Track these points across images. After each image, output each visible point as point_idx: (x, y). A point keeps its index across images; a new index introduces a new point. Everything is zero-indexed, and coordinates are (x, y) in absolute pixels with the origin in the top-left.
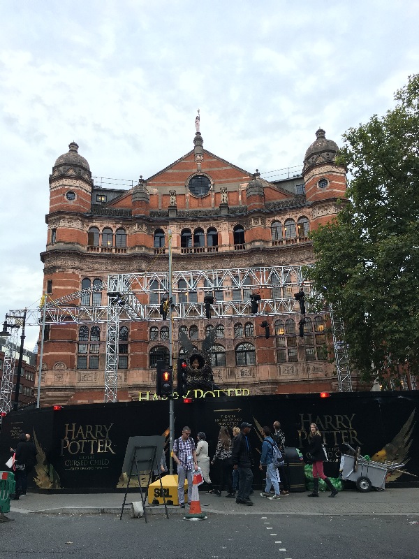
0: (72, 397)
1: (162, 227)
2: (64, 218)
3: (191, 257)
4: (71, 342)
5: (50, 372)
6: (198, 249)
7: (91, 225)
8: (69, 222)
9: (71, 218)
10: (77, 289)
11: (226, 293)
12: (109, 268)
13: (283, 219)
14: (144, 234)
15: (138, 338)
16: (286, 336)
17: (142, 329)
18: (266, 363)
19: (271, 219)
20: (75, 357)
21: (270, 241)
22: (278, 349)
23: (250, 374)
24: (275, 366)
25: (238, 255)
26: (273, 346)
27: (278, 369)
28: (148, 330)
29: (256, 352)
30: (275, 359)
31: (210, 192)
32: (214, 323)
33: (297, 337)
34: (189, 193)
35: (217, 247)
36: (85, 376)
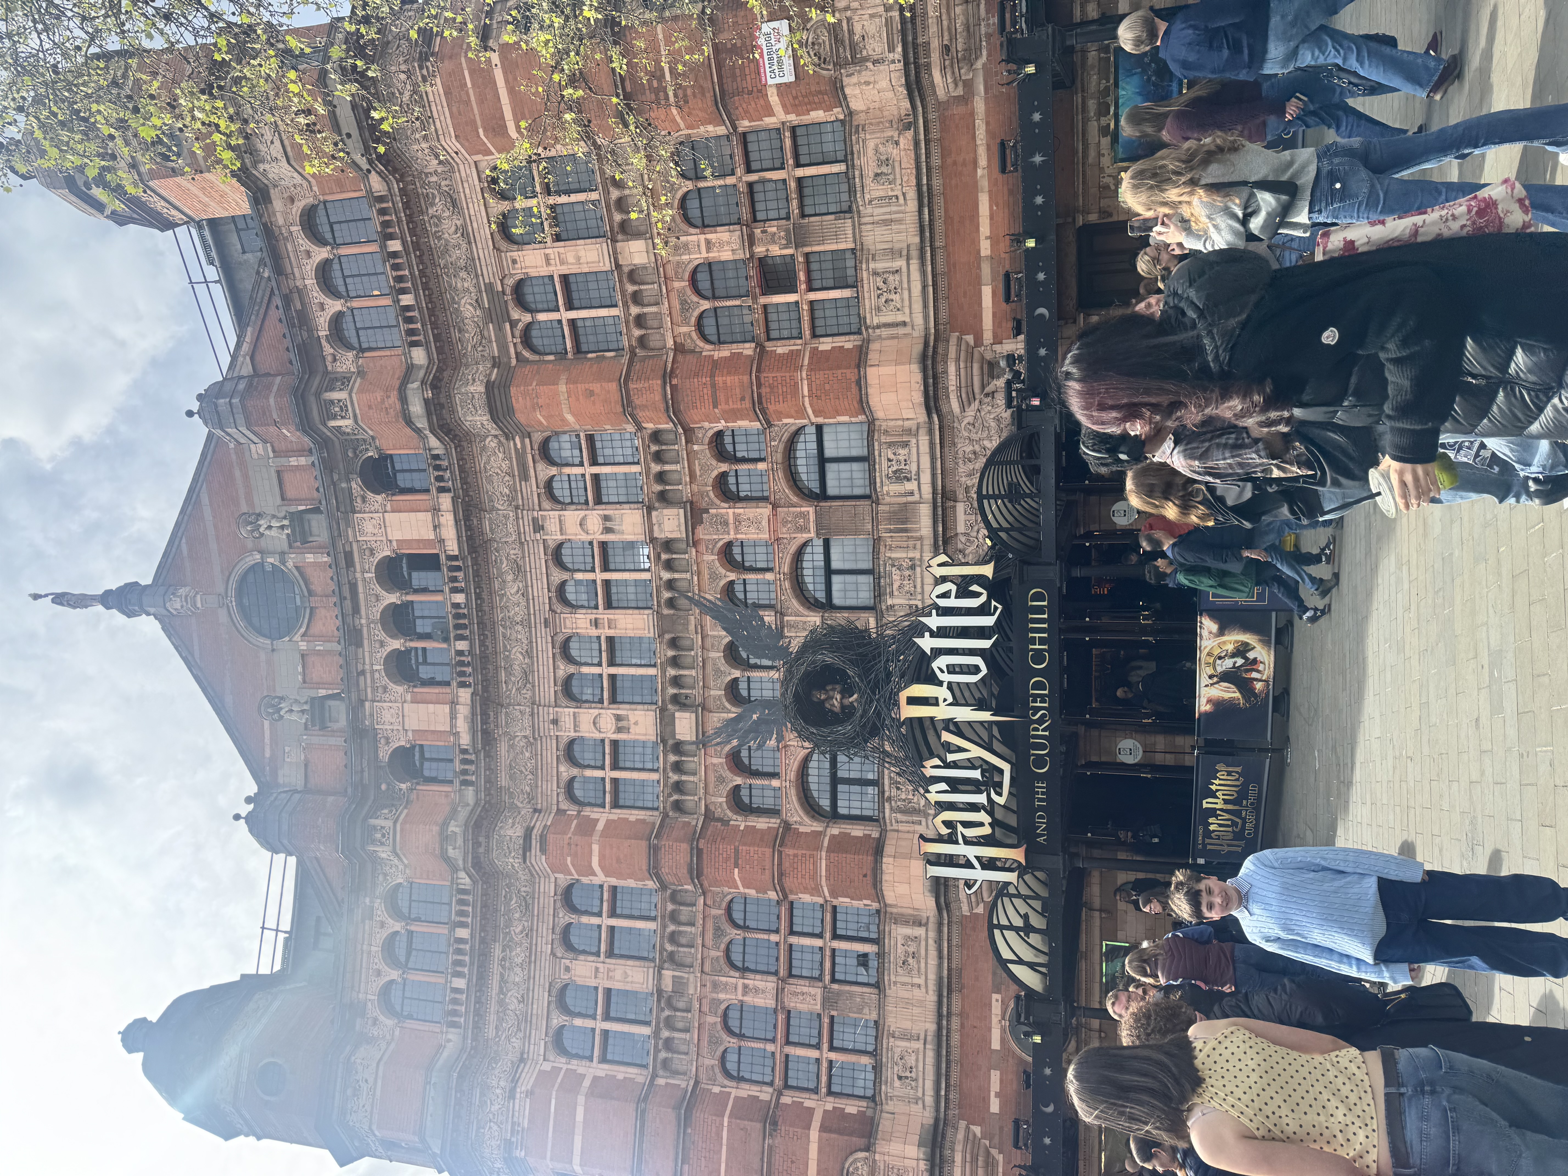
0: (977, 1130)
1: (384, 753)
2: (342, 1111)
3: (483, 657)
4: (774, 1123)
7: (373, 1010)
8: (356, 1092)
9: (343, 1092)
10: (587, 1084)
11: (607, 530)
12: (519, 954)
13: (322, 306)
14: (405, 822)
15: (768, 865)
16: (755, 299)
17: (737, 851)
18: (860, 383)
19: (328, 350)
20: (829, 1107)
21: (408, 355)
22: (807, 333)
23: (906, 444)
24: (874, 346)
25: (464, 481)
26: (794, 355)
27: (885, 332)
28: (741, 822)
29: (820, 420)
30: (848, 345)
31: (290, 564)
32: (718, 577)
33: (760, 250)
34: (297, 638)
35: (443, 558)
36: (900, 1078)
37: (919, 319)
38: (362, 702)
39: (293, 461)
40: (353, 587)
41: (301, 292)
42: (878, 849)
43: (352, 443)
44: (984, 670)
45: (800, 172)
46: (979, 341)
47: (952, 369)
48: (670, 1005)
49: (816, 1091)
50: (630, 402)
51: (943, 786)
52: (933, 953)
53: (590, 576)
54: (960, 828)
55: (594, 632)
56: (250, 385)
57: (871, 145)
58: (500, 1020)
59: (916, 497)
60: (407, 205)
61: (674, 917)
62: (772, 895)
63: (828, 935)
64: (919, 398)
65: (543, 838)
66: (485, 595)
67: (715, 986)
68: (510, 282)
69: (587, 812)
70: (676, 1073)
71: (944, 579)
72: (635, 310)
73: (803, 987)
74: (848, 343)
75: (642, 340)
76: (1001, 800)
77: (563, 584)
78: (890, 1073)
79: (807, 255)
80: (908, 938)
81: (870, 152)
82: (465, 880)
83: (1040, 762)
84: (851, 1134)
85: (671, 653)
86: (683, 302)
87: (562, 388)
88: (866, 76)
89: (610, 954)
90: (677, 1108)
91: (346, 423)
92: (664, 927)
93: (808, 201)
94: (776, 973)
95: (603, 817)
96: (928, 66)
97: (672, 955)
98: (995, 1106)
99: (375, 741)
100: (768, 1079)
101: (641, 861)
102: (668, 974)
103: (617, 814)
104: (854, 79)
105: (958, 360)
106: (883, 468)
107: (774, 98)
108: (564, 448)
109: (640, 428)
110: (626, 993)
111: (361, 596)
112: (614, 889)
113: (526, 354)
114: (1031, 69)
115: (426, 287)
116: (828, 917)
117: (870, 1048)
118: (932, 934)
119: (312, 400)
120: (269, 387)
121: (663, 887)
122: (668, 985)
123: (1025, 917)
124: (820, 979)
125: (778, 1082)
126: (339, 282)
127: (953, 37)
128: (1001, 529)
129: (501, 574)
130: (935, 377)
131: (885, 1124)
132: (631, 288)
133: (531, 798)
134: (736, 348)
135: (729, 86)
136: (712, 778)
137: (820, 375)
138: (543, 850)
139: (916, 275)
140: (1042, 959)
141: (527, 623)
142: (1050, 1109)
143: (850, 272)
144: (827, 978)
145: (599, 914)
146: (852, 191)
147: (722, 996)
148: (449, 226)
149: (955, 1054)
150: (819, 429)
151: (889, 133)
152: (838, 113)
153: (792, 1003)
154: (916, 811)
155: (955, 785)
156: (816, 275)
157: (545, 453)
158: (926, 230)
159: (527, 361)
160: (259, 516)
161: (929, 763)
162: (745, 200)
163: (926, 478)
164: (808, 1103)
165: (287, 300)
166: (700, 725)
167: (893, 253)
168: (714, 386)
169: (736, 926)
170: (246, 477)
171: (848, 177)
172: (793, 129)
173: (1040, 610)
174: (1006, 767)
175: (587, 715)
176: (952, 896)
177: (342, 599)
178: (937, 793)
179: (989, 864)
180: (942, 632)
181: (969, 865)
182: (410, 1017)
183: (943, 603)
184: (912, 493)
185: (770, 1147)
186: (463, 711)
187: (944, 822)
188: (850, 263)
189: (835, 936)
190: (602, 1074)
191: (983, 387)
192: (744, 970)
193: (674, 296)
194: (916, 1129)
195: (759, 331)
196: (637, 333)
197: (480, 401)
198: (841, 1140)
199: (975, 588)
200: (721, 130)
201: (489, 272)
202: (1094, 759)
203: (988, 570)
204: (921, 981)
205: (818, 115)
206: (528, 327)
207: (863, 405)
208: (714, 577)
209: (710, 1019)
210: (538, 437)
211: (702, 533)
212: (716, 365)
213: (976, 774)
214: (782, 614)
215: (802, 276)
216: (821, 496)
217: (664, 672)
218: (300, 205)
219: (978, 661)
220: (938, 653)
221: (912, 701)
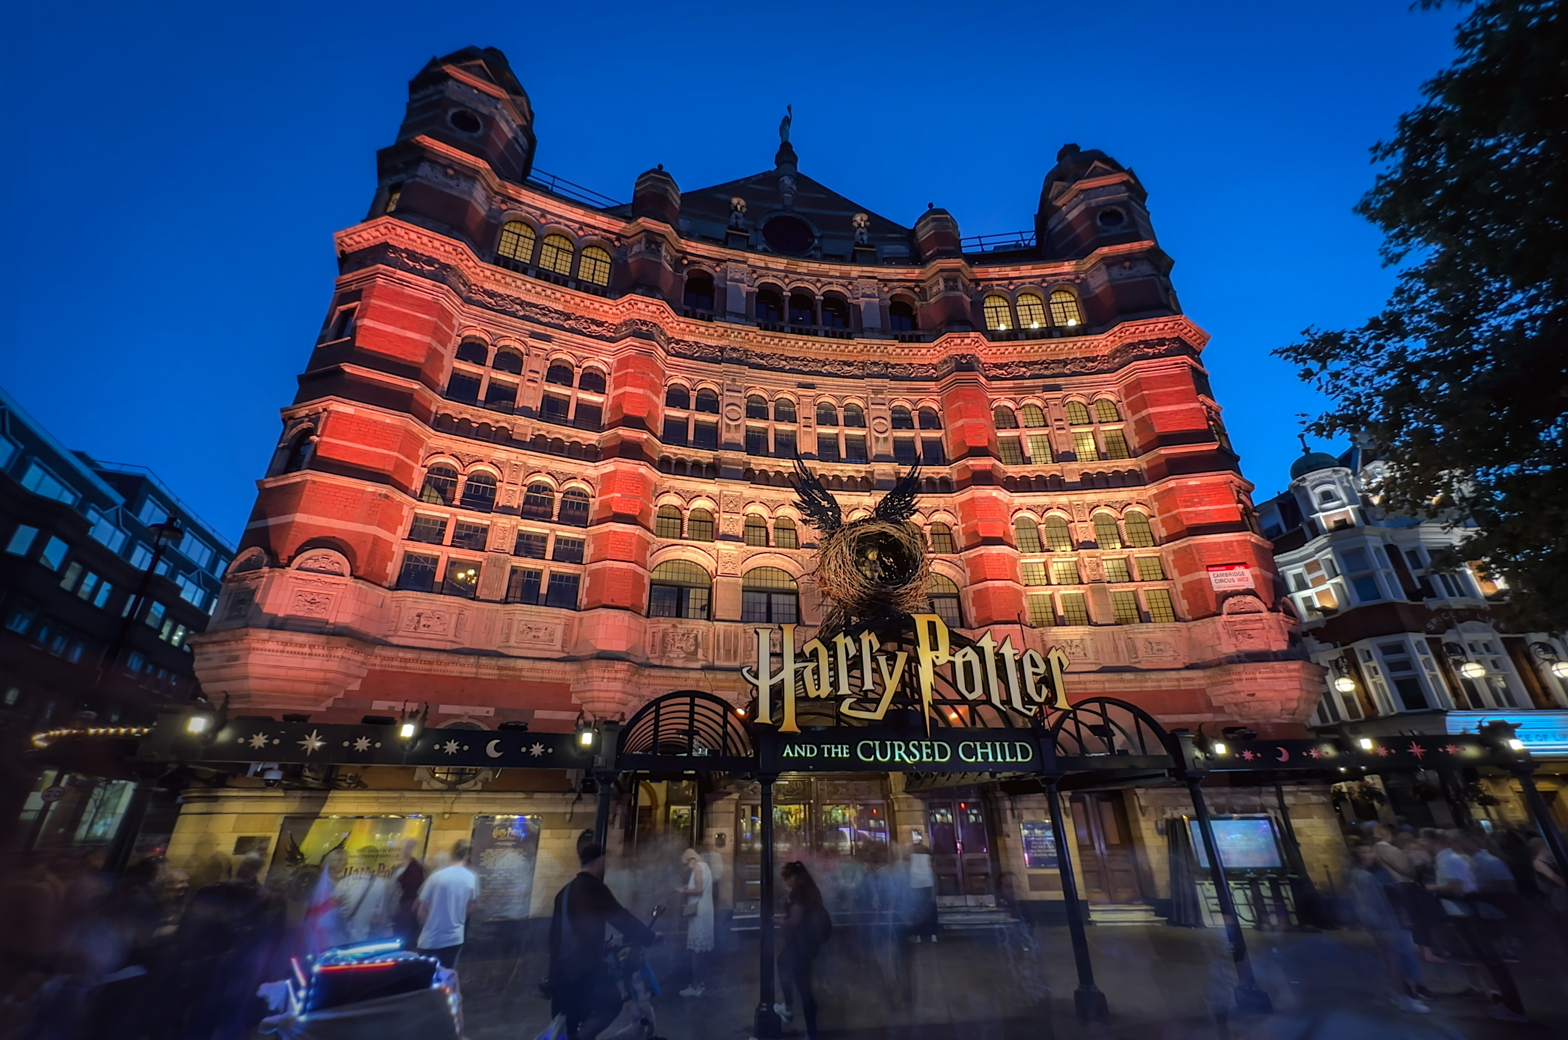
1: (708, 266)
10: (440, 348)
15: (623, 521)
17: (634, 497)
20: (395, 548)
33: (1086, 561)
36: (419, 616)
51: (852, 652)
55: (799, 420)
67: (515, 468)
73: (510, 540)
76: (844, 708)
79: (1086, 593)
83: (868, 751)
84: (368, 563)
88: (1225, 637)
92: (567, 436)
95: (660, 401)
103: (662, 413)
107: (1197, 575)
116: (570, 566)
131: (374, 593)
144: (518, 561)
145: (580, 390)
147: (506, 473)
150: (955, 595)
152: (1188, 618)
153: (496, 528)
161: (873, 637)
164: (400, 529)
169: (566, 493)
187: (816, 649)
189: (554, 572)
205: (1184, 605)
213: (868, 685)
215: (1070, 589)
219: (978, 693)
220: (980, 652)
221: (932, 626)
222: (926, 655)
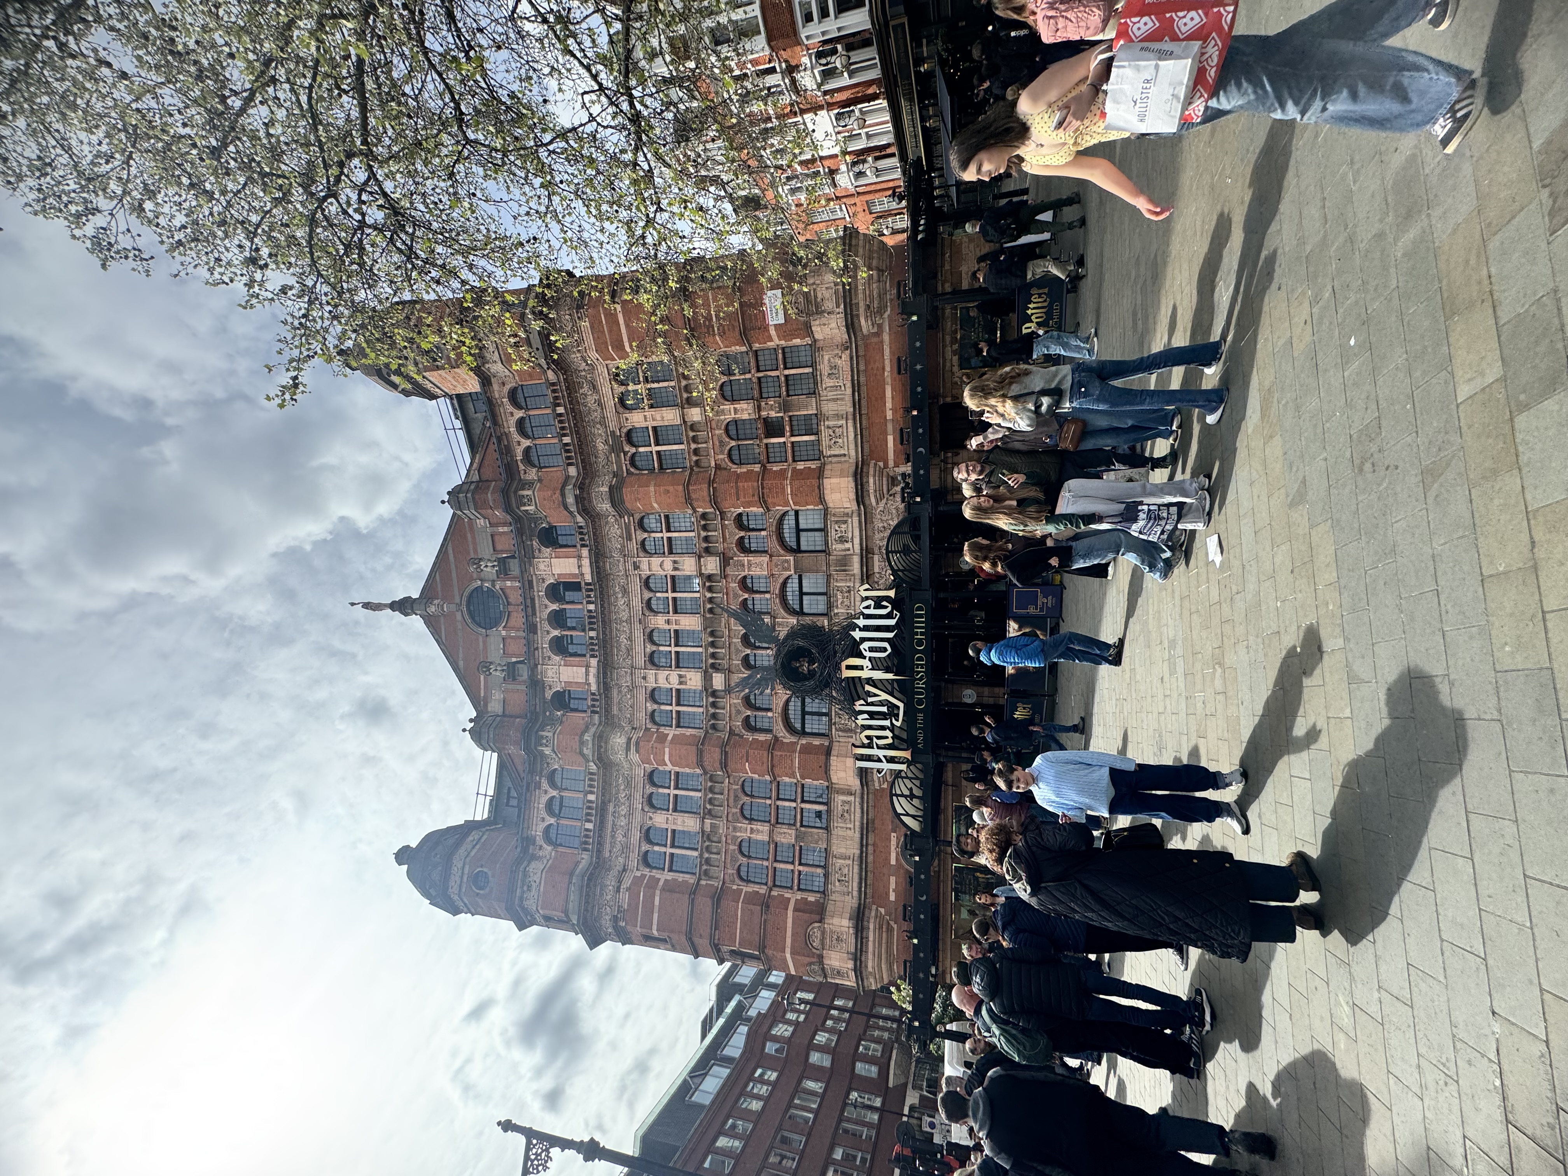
0: (882, 910)
1: (549, 694)
2: (521, 899)
3: (604, 641)
4: (768, 907)
5: (826, 961)
6: (590, 623)
7: (540, 841)
8: (529, 888)
9: (522, 887)
10: (661, 883)
11: (675, 569)
12: (623, 810)
13: (519, 443)
14: (560, 733)
15: (765, 760)
16: (761, 440)
17: (747, 752)
18: (820, 487)
19: (522, 467)
20: (799, 897)
21: (566, 470)
22: (790, 459)
23: (845, 522)
24: (828, 467)
25: (595, 541)
26: (783, 473)
27: (834, 459)
28: (750, 736)
29: (797, 508)
30: (813, 466)
31: (498, 587)
32: (738, 596)
33: (764, 414)
34: (500, 628)
35: (583, 584)
36: (839, 881)
37: (853, 453)
38: (536, 665)
39: (501, 529)
40: (533, 600)
41: (507, 435)
42: (828, 752)
43: (533, 519)
44: (889, 650)
45: (787, 372)
46: (886, 466)
47: (871, 480)
48: (709, 839)
49: (791, 888)
50: (689, 498)
51: (866, 716)
52: (858, 810)
53: (665, 595)
54: (875, 740)
55: (667, 627)
56: (477, 487)
57: (826, 358)
58: (612, 847)
59: (851, 552)
60: (568, 388)
61: (711, 790)
62: (767, 778)
63: (799, 800)
64: (853, 496)
65: (637, 744)
66: (606, 605)
67: (735, 828)
68: (625, 430)
69: (662, 729)
70: (711, 878)
71: (867, 598)
72: (693, 446)
73: (784, 829)
74: (813, 465)
75: (697, 463)
76: (898, 724)
77: (650, 599)
78: (834, 878)
79: (790, 417)
80: (844, 802)
81: (826, 362)
82: (593, 767)
83: (920, 702)
84: (811, 913)
85: (710, 639)
86: (721, 442)
87: (652, 489)
88: (824, 320)
89: (675, 810)
90: (713, 897)
91: (531, 508)
92: (706, 795)
93: (791, 388)
94: (769, 822)
95: (671, 732)
96: (858, 316)
97: (710, 811)
98: (892, 897)
99: (544, 688)
100: (764, 881)
101: (693, 758)
102: (708, 822)
103: (679, 731)
104: (817, 322)
105: (874, 476)
106: (833, 535)
107: (773, 332)
108: (651, 522)
109: (695, 511)
110: (684, 832)
111: (537, 605)
112: (677, 774)
113: (632, 470)
114: (915, 318)
115: (577, 433)
116: (799, 790)
117: (822, 864)
118: (858, 800)
119: (512, 495)
120: (489, 487)
121: (705, 772)
122: (707, 828)
123: (911, 790)
124: (794, 825)
125: (770, 883)
126: (529, 430)
127: (872, 301)
128: (899, 570)
129: (615, 593)
130: (862, 485)
131: (830, 907)
132: (691, 434)
133: (630, 722)
134: (749, 467)
135: (748, 325)
136: (734, 712)
137: (797, 482)
138: (637, 751)
139: (851, 429)
140: (920, 813)
141: (629, 621)
142: (924, 898)
143: (815, 426)
144: (798, 824)
145: (669, 788)
146: (816, 383)
147: (738, 834)
148: (591, 399)
149: (870, 866)
150: (797, 513)
151: (836, 352)
152: (808, 340)
153: (778, 839)
154: (850, 730)
155: (872, 715)
156: (795, 428)
157: (641, 525)
158: (857, 404)
159: (632, 474)
160: (481, 560)
161: (858, 703)
162: (756, 386)
163: (857, 541)
164: (787, 895)
165: (499, 439)
166: (727, 680)
167: (838, 416)
168: (737, 487)
169: (747, 795)
170: (474, 538)
171: (813, 375)
172: (783, 349)
173: (921, 616)
174: (901, 705)
175: (662, 674)
176: (869, 778)
177: (526, 607)
178: (862, 720)
179: (891, 760)
180: (866, 628)
181: (879, 760)
182: (561, 845)
183: (866, 611)
184: (849, 550)
185: (765, 921)
186: (593, 671)
187: (866, 736)
188: (814, 421)
189: (803, 801)
190: (669, 878)
191: (888, 491)
192: (751, 820)
193: (715, 438)
194: (848, 909)
195: (763, 457)
196: (695, 458)
197: (606, 496)
198: (806, 916)
199: (884, 603)
200: (744, 349)
201: (613, 425)
202: (950, 700)
203: (892, 593)
204: (851, 826)
205: (797, 341)
206: (634, 455)
207: (822, 500)
208: (736, 596)
209: (732, 847)
210: (637, 516)
211: (729, 571)
212: (738, 476)
213: (884, 709)
214: (775, 618)
215: (788, 428)
216: (797, 550)
217: (706, 650)
218: (508, 387)
219: (886, 645)
220: (863, 640)
221: (849, 667)
222: (865, 674)
